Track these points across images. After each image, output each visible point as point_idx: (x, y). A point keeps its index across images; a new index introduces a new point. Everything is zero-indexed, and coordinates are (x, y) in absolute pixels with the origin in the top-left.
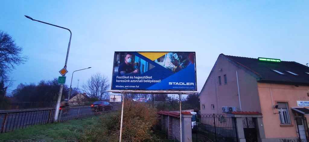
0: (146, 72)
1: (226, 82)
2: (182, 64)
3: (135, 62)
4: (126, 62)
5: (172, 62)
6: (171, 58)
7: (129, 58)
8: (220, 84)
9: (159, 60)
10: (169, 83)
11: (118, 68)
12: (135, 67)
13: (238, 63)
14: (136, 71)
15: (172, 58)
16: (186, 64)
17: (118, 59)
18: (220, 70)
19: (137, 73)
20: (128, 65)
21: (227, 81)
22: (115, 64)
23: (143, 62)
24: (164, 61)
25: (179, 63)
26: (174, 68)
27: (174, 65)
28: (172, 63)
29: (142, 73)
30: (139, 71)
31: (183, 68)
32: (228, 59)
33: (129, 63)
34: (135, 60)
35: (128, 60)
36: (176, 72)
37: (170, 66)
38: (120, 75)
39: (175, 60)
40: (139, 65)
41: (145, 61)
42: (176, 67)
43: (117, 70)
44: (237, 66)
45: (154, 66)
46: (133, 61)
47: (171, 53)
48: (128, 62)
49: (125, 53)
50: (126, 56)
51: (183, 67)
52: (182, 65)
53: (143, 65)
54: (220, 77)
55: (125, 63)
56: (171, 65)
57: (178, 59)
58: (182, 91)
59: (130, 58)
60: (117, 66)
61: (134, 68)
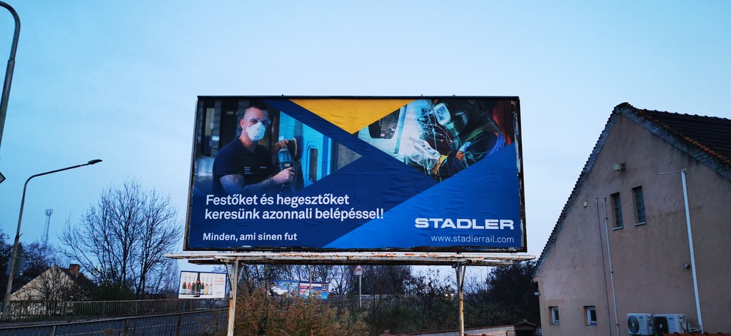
0: (325, 179)
1: (640, 216)
2: (468, 144)
3: (281, 138)
4: (243, 138)
5: (429, 138)
6: (425, 122)
7: (255, 121)
8: (619, 222)
9: (375, 130)
10: (417, 220)
11: (212, 161)
12: (281, 159)
13: (687, 138)
14: (284, 175)
15: (429, 121)
16: (481, 147)
17: (210, 125)
18: (617, 167)
19: (287, 183)
20: (253, 151)
21: (647, 212)
22: (201, 148)
23: (313, 138)
24: (395, 136)
25: (456, 141)
26: (434, 160)
27: (433, 151)
28: (426, 143)
29: (307, 182)
30: (298, 174)
31: (470, 162)
32: (648, 124)
33: (255, 143)
34: (281, 131)
35: (252, 130)
36: (444, 177)
37: (417, 153)
38: (220, 190)
39: (441, 129)
40: (295, 149)
41: (319, 136)
42: (444, 157)
43: (206, 171)
44: (683, 153)
45: (358, 156)
46: (271, 134)
47: (425, 104)
48: (252, 137)
49: (241, 103)
50: (242, 115)
51: (471, 156)
52: (468, 149)
53: (313, 152)
54: (615, 196)
55: (240, 142)
56: (421, 148)
57: (451, 126)
58: (466, 254)
59: (259, 124)
60: (209, 155)
61: (278, 163)
